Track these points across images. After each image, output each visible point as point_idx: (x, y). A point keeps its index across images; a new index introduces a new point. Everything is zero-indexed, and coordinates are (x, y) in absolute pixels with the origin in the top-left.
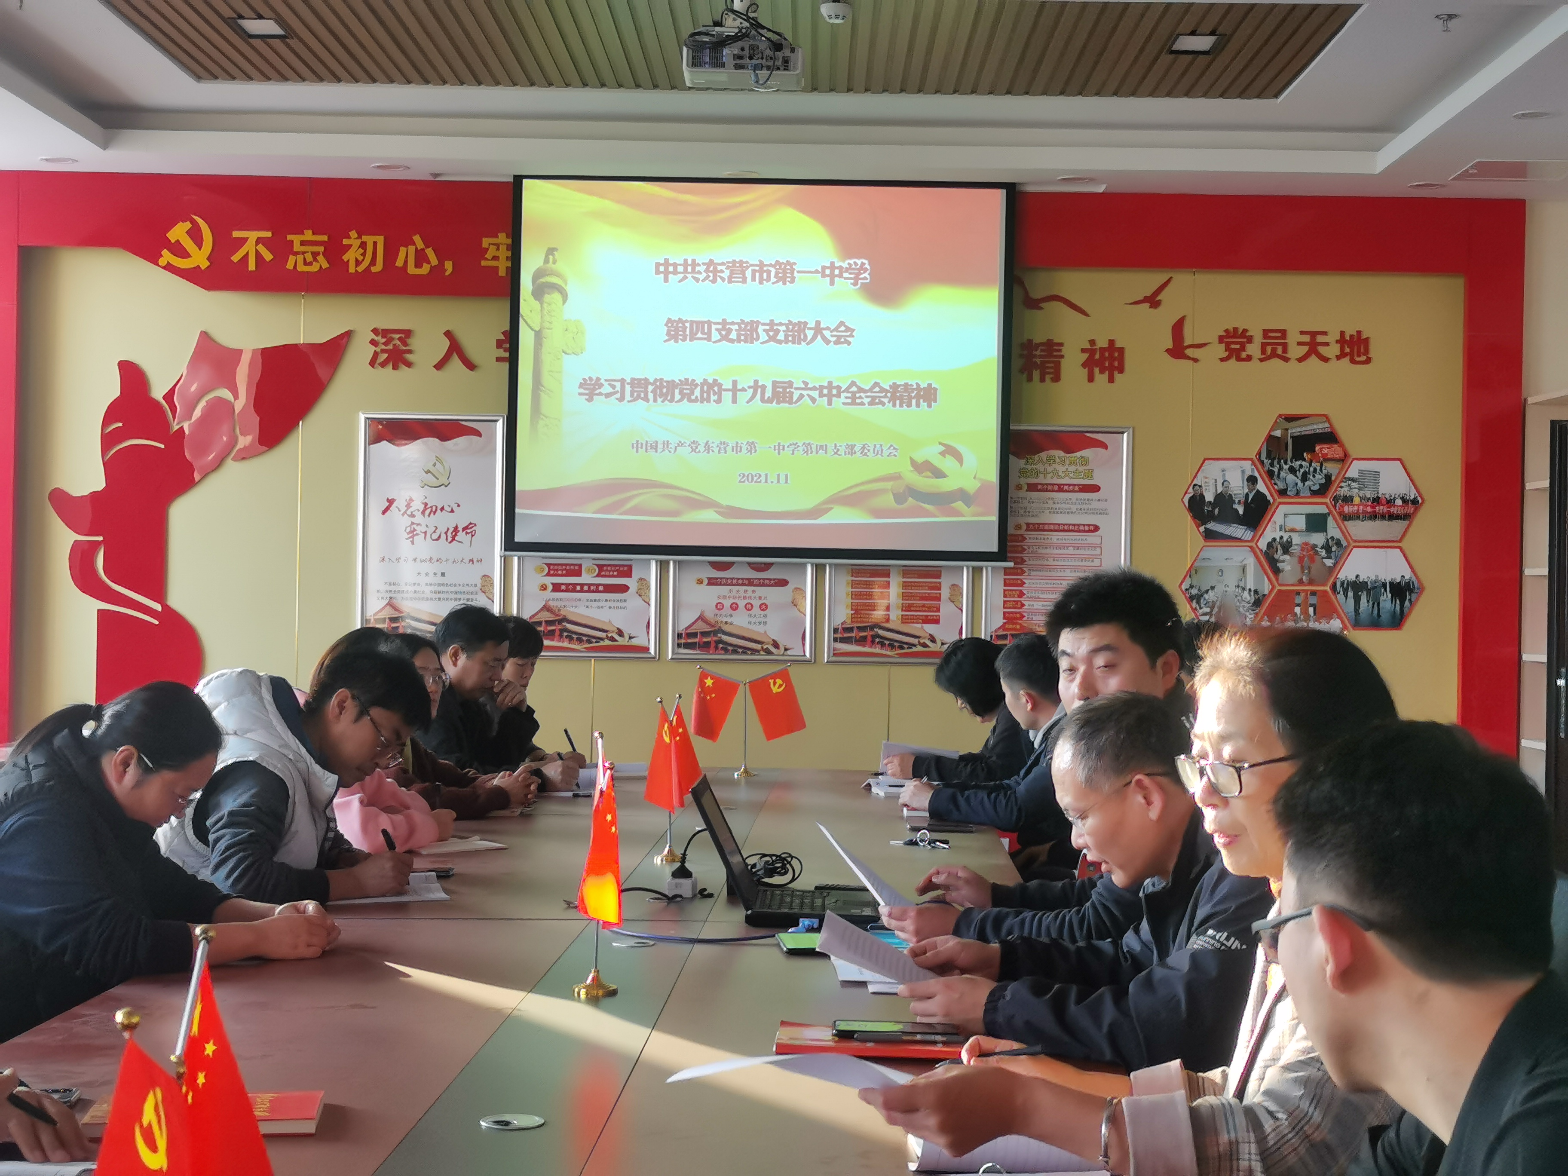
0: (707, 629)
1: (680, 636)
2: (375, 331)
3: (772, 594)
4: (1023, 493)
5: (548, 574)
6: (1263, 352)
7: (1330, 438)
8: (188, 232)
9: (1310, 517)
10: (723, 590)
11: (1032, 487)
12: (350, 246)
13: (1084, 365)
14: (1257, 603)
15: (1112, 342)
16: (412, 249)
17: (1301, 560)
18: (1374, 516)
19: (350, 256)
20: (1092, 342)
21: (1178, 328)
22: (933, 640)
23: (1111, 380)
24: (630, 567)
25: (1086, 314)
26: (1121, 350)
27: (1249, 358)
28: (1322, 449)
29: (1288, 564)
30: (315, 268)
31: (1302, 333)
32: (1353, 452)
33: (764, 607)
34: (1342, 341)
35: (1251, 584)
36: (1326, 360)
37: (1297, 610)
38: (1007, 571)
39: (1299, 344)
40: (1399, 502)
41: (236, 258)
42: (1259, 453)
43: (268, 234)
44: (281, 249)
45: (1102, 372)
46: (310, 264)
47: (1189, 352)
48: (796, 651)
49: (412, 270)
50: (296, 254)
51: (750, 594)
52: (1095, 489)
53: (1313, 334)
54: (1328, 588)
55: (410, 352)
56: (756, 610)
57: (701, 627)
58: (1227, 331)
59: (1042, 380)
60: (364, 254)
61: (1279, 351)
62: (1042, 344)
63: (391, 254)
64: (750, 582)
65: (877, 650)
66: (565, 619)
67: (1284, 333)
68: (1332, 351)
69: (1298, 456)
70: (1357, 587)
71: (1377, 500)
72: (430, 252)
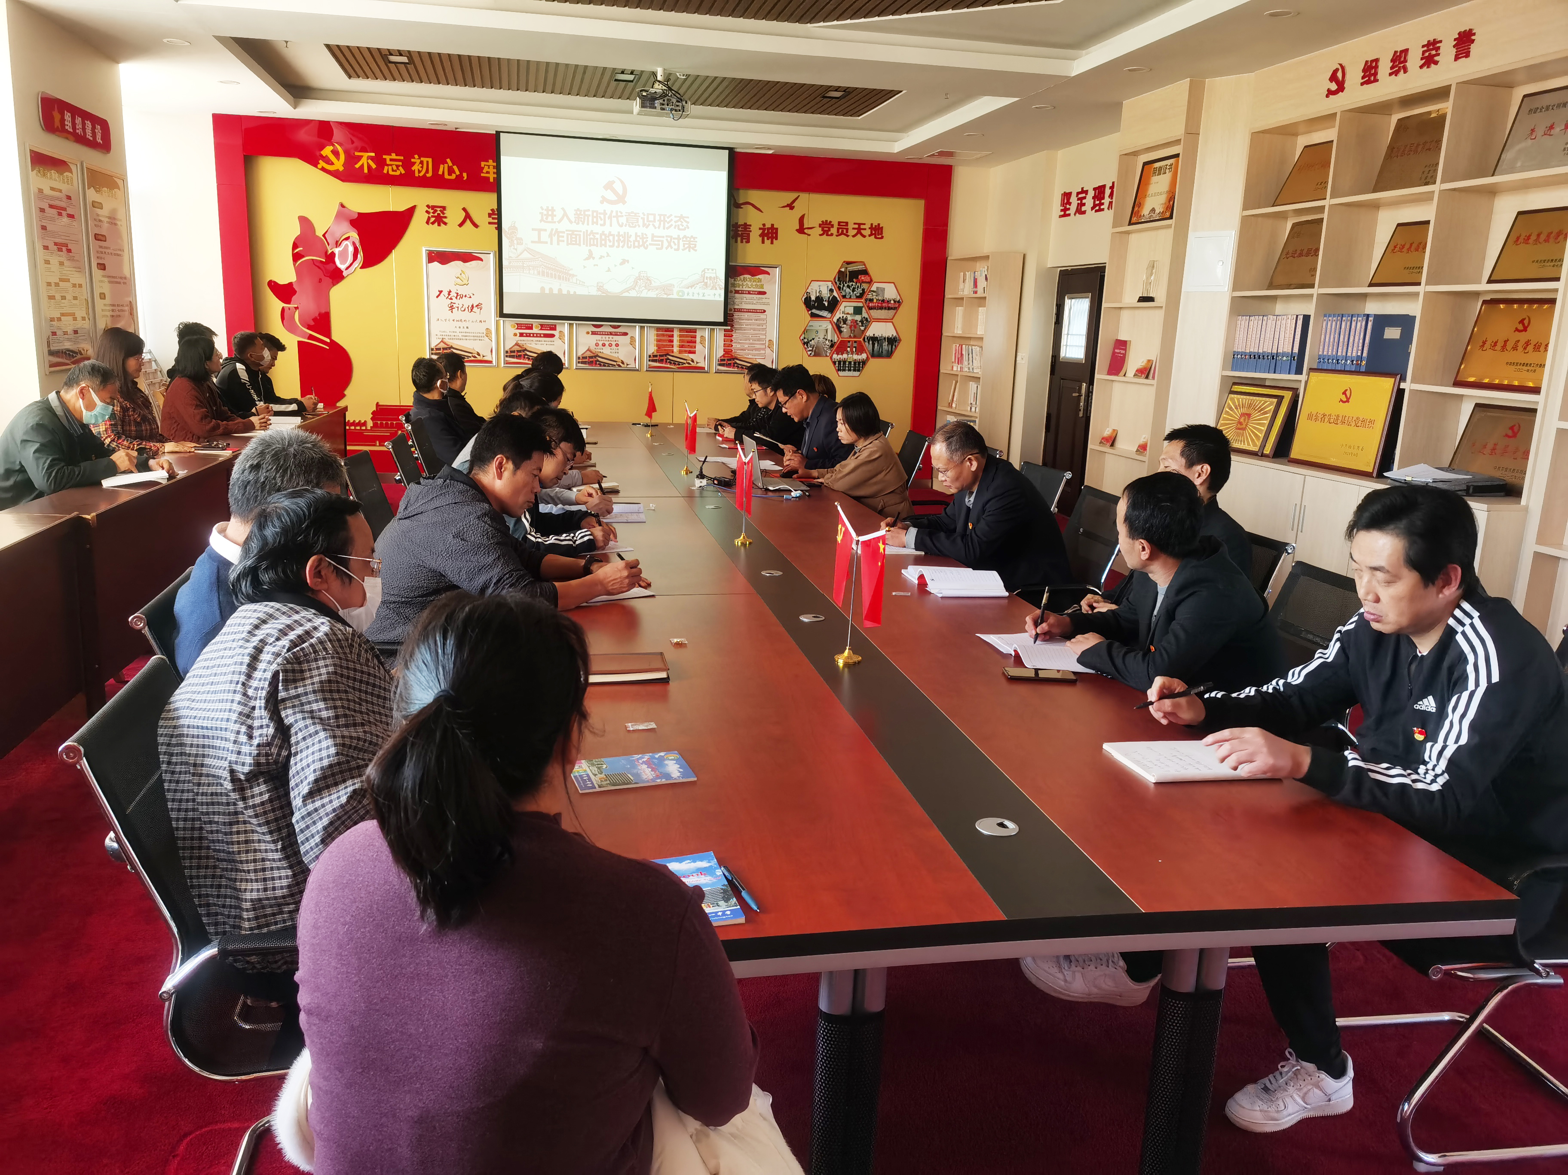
0: (592, 355)
1: (579, 358)
2: (428, 206)
3: (621, 339)
4: (733, 294)
5: (517, 329)
6: (838, 231)
7: (865, 272)
8: (333, 152)
9: (855, 308)
10: (598, 337)
11: (737, 292)
12: (415, 163)
13: (760, 236)
14: (832, 346)
15: (773, 225)
16: (446, 165)
17: (851, 327)
18: (881, 308)
19: (416, 168)
20: (764, 225)
21: (801, 220)
22: (693, 361)
23: (772, 243)
24: (555, 326)
25: (761, 211)
26: (777, 229)
27: (832, 235)
28: (862, 278)
29: (845, 329)
30: (398, 173)
31: (855, 224)
32: (874, 280)
33: (617, 345)
34: (871, 228)
35: (829, 338)
36: (864, 236)
37: (849, 349)
38: (725, 330)
39: (854, 229)
40: (892, 302)
41: (357, 166)
42: (835, 279)
43: (373, 154)
44: (382, 163)
45: (768, 239)
46: (396, 171)
47: (806, 231)
48: (632, 366)
49: (447, 176)
50: (388, 165)
51: (611, 339)
52: (764, 293)
53: (859, 224)
54: (861, 340)
55: (445, 217)
56: (614, 346)
57: (588, 354)
58: (823, 222)
59: (742, 242)
60: (422, 167)
61: (845, 232)
62: (742, 225)
63: (436, 168)
64: (611, 334)
65: (668, 366)
66: (526, 350)
67: (847, 223)
68: (867, 232)
69: (851, 280)
70: (874, 339)
71: (883, 301)
72: (455, 167)
